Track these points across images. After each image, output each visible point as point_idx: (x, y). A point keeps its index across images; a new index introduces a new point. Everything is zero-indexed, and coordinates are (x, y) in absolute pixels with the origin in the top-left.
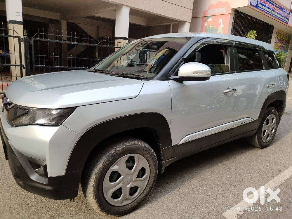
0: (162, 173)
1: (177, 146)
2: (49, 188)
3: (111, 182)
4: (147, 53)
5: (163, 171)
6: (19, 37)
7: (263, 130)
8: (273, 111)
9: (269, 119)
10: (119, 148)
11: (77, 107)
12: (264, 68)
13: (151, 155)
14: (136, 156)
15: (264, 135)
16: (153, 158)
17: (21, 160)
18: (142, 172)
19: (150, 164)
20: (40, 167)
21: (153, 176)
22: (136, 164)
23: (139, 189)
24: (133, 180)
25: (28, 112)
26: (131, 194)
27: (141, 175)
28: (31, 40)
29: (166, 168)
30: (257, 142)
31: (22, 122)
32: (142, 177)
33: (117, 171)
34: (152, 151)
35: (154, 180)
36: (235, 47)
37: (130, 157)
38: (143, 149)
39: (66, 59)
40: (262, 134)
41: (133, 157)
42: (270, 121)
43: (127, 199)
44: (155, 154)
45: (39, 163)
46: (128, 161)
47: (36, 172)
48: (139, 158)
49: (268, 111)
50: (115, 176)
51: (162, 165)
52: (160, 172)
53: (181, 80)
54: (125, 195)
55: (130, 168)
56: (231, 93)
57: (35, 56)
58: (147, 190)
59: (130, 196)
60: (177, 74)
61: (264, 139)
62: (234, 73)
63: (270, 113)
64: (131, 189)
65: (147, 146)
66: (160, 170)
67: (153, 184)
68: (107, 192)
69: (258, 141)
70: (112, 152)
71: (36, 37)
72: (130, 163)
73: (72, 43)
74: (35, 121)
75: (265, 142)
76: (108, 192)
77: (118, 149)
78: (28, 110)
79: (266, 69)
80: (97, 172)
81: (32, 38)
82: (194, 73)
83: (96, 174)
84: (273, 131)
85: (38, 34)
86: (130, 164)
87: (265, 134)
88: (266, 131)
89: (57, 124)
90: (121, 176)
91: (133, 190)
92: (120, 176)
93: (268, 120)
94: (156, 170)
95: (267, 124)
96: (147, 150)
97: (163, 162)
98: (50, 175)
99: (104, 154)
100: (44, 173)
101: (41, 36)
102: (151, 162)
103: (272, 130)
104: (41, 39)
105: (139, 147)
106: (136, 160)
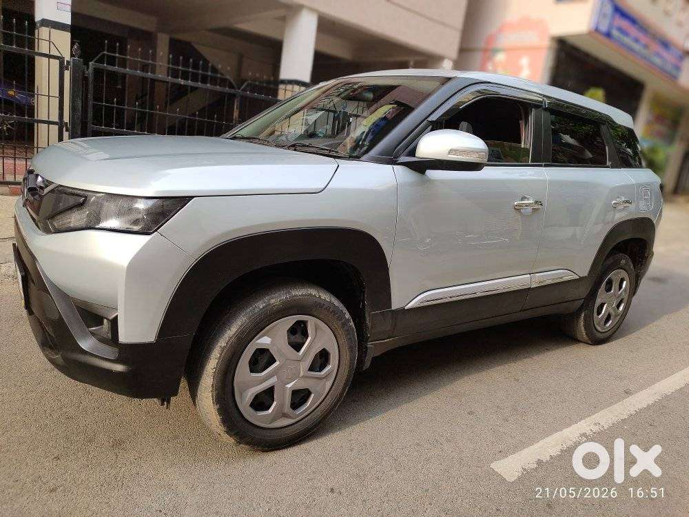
0: (364, 368)
1: (403, 311)
2: (119, 368)
3: (252, 371)
4: (351, 119)
5: (367, 364)
6: (61, 59)
7: (598, 302)
8: (623, 262)
9: (614, 278)
10: (277, 298)
11: (193, 197)
12: (608, 163)
13: (344, 324)
14: (312, 322)
15: (599, 313)
16: (348, 331)
17: (61, 307)
18: (322, 359)
19: (340, 342)
20: (102, 323)
21: (345, 372)
22: (309, 339)
23: (312, 395)
24: (302, 374)
25: (84, 201)
26: (295, 405)
27: (318, 364)
28: (88, 69)
29: (374, 359)
30: (583, 328)
31: (70, 222)
32: (320, 370)
33: (268, 350)
34: (348, 316)
35: (347, 380)
36: (546, 109)
37: (299, 323)
38: (327, 309)
39: (164, 117)
40: (595, 310)
41: (305, 323)
42: (615, 286)
43: (285, 415)
44: (352, 324)
45: (102, 312)
46: (292, 331)
47: (93, 334)
48: (317, 328)
49: (611, 260)
50: (262, 360)
51: (366, 350)
52: (361, 366)
53: (421, 167)
54: (281, 406)
55: (297, 347)
56: (529, 209)
57: (94, 106)
58: (329, 401)
59: (291, 409)
60: (412, 153)
61: (599, 324)
62: (541, 166)
63: (616, 266)
64: (295, 393)
65: (336, 302)
66: (361, 361)
67: (344, 389)
68: (241, 394)
69: (585, 326)
70: (261, 305)
71: (101, 61)
72: (297, 336)
73: (182, 82)
74: (99, 221)
75: (601, 330)
76: (244, 394)
77: (273, 301)
78: (86, 197)
79: (612, 167)
80: (223, 344)
81: (91, 63)
82: (451, 152)
83: (223, 349)
84: (621, 308)
85: (104, 55)
86: (298, 338)
87: (603, 312)
88: (605, 306)
89: (149, 229)
90: (274, 361)
91: (300, 397)
92: (272, 360)
93: (610, 283)
94: (352, 360)
95: (608, 290)
96: (335, 312)
97: (369, 345)
98: (123, 338)
99: (242, 309)
100: (110, 335)
101: (111, 61)
102: (343, 340)
103: (618, 306)
104: (110, 68)
105: (320, 303)
106: (309, 332)
